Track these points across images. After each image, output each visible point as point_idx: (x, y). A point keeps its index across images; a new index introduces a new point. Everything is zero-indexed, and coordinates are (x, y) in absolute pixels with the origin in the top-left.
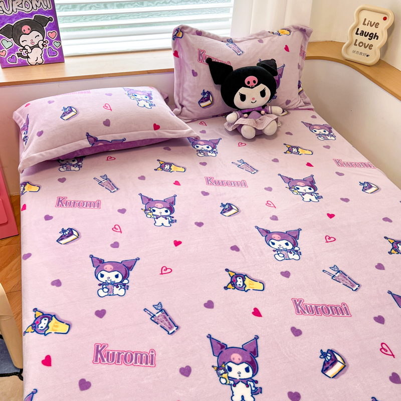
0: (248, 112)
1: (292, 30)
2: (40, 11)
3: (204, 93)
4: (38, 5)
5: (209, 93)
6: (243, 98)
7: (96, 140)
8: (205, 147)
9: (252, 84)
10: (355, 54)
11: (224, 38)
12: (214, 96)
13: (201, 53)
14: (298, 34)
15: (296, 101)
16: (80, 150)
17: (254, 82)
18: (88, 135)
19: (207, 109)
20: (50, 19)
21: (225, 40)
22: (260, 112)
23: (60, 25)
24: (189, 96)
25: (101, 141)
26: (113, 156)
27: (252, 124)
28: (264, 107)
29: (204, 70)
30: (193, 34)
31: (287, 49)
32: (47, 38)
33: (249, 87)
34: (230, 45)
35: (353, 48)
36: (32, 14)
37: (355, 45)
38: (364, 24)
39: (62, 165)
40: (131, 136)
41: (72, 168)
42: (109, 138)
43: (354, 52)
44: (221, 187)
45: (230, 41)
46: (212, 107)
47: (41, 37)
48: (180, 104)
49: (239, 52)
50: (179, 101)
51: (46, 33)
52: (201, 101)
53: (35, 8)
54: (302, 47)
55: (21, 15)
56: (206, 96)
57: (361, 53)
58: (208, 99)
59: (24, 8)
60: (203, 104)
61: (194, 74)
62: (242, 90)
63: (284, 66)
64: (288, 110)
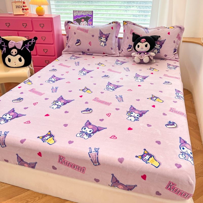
0: (140, 53)
1: (175, 27)
2: (88, 15)
3: (129, 46)
4: (88, 13)
5: (131, 46)
8: (119, 63)
11: (144, 27)
13: (132, 31)
14: (178, 29)
15: (170, 56)
17: (144, 41)
19: (130, 52)
20: (90, 18)
21: (145, 28)
22: (144, 53)
23: (94, 20)
24: (125, 47)
28: (147, 52)
29: (131, 37)
30: (132, 24)
31: (169, 33)
32: (88, 24)
33: (141, 43)
36: (85, 16)
41: (72, 59)
44: (111, 72)
45: (146, 28)
46: (132, 52)
47: (87, 23)
48: (122, 50)
49: (147, 32)
51: (89, 22)
52: (128, 49)
53: (87, 14)
54: (179, 34)
55: (82, 15)
58: (131, 48)
59: (84, 14)
60: (129, 50)
61: (128, 38)
62: (139, 44)
63: (165, 40)
64: (166, 59)
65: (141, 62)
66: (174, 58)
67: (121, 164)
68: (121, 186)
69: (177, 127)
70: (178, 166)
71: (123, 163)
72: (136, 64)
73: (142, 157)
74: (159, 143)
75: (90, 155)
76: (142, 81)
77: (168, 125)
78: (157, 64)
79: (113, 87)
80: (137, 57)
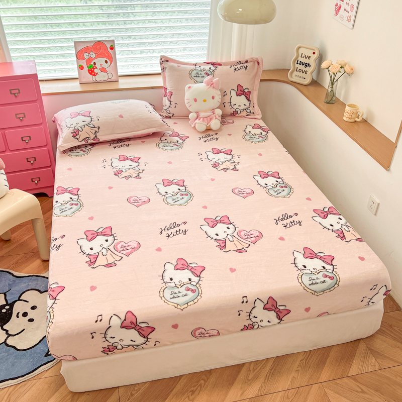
10: (296, 78)
35: (295, 73)
37: (297, 71)
38: (301, 57)
43: (296, 76)
57: (300, 77)
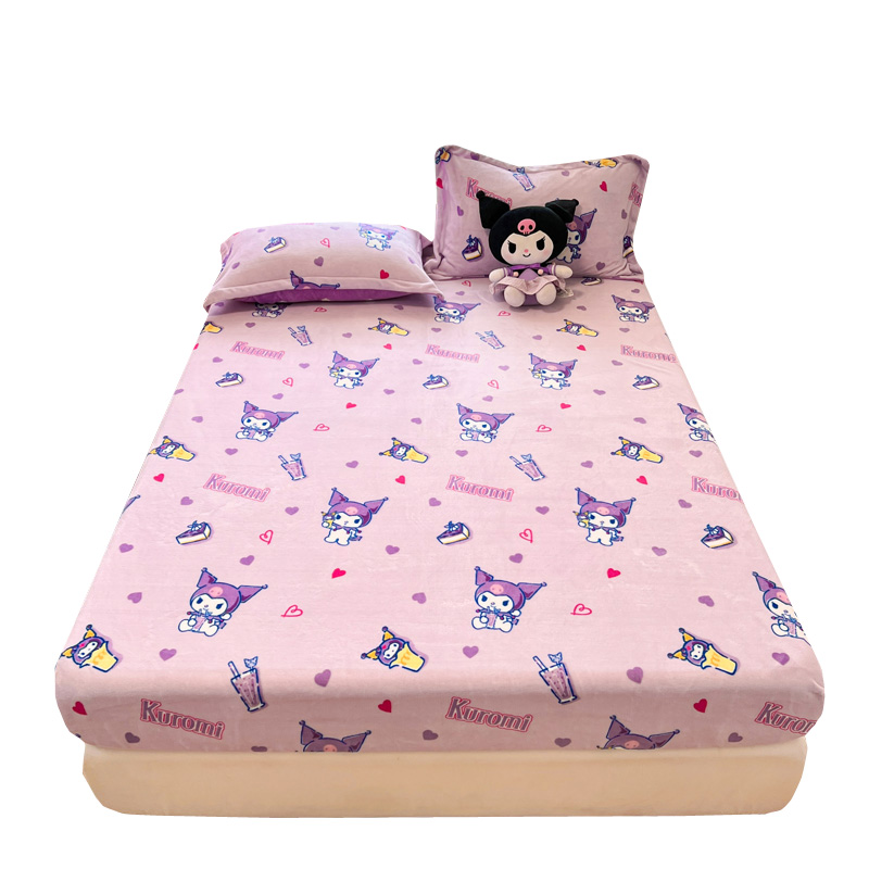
0: (520, 270)
1: (621, 161)
3: (470, 240)
5: (477, 240)
6: (512, 248)
7: (301, 281)
8: (451, 312)
9: (527, 229)
11: (513, 166)
12: (484, 245)
13: (471, 184)
14: (630, 166)
15: (614, 266)
16: (281, 292)
17: (531, 227)
18: (292, 274)
19: (474, 263)
21: (515, 168)
22: (536, 271)
24: (451, 242)
25: (308, 283)
26: (324, 307)
27: (518, 286)
28: (544, 265)
29: (473, 207)
30: (466, 158)
31: (604, 187)
33: (522, 234)
34: (520, 175)
39: (258, 310)
40: (347, 283)
41: (269, 314)
42: (319, 281)
44: (442, 358)
45: (522, 170)
46: (481, 261)
48: (441, 254)
49: (528, 187)
50: (439, 249)
52: (466, 251)
54: (635, 186)
56: (473, 245)
58: (476, 249)
60: (468, 256)
61: (460, 212)
62: (513, 238)
63: (595, 211)
64: (602, 279)
65: (530, 303)
66: (627, 270)
67: (638, 685)
68: (633, 743)
69: (732, 541)
70: (782, 658)
71: (643, 681)
72: (512, 313)
73: (685, 652)
74: (707, 601)
75: (547, 679)
76: (565, 385)
77: (708, 540)
78: (579, 302)
79: (484, 423)
80: (514, 288)
